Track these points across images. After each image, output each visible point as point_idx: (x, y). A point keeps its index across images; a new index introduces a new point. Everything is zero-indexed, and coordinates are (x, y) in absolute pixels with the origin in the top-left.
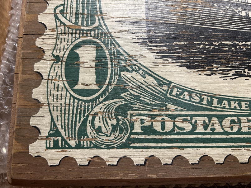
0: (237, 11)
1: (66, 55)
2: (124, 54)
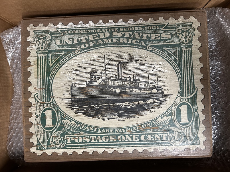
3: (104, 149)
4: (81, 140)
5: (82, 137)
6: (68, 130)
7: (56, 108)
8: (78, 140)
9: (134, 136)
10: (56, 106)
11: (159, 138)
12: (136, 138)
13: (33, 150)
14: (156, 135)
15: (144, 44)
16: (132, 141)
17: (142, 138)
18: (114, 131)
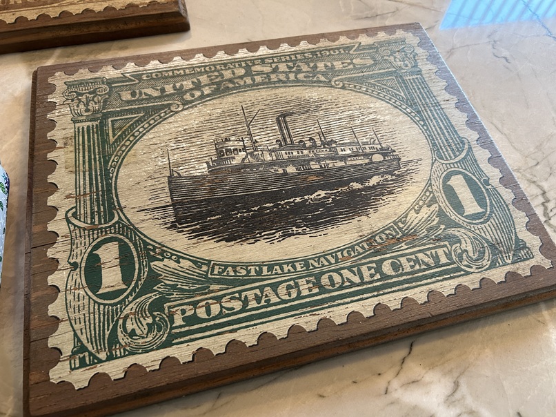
0: (272, 170)
1: (85, 259)
2: (152, 243)
3: (291, 322)
4: (215, 309)
5: (218, 299)
6: (174, 287)
7: (131, 236)
8: (208, 311)
9: (364, 269)
10: (130, 229)
11: (431, 261)
12: (370, 272)
13: (59, 373)
14: (421, 256)
15: (322, 79)
16: (363, 283)
17: (387, 268)
18: (307, 264)
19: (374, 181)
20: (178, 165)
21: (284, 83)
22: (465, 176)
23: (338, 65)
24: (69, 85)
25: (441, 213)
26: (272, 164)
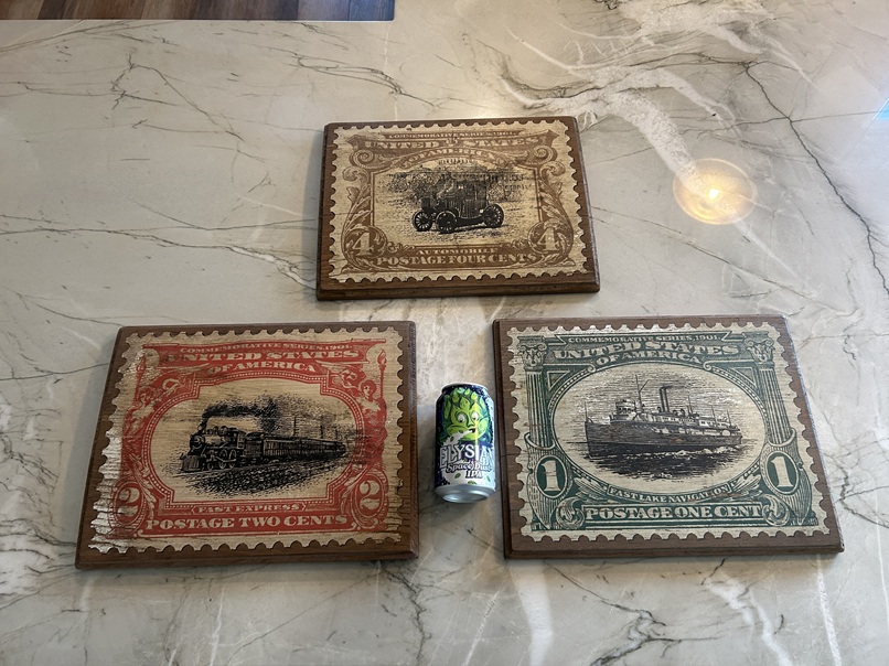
0: (653, 429)
1: (537, 468)
2: (575, 465)
3: (654, 531)
4: (610, 514)
5: (612, 509)
6: (587, 496)
7: (563, 458)
8: (606, 515)
9: (703, 509)
10: (562, 454)
11: (747, 513)
12: (706, 512)
13: (526, 530)
14: (741, 508)
15: (697, 361)
16: (700, 518)
17: (717, 511)
18: (667, 499)
19: (721, 450)
20: (592, 414)
21: (668, 361)
22: (786, 458)
23: (711, 350)
24: (521, 339)
25: (762, 482)
26: (653, 425)
